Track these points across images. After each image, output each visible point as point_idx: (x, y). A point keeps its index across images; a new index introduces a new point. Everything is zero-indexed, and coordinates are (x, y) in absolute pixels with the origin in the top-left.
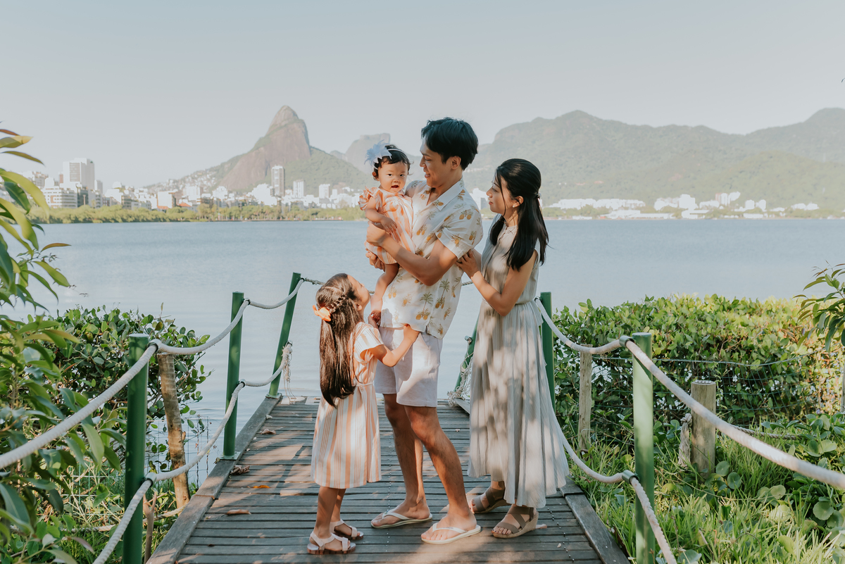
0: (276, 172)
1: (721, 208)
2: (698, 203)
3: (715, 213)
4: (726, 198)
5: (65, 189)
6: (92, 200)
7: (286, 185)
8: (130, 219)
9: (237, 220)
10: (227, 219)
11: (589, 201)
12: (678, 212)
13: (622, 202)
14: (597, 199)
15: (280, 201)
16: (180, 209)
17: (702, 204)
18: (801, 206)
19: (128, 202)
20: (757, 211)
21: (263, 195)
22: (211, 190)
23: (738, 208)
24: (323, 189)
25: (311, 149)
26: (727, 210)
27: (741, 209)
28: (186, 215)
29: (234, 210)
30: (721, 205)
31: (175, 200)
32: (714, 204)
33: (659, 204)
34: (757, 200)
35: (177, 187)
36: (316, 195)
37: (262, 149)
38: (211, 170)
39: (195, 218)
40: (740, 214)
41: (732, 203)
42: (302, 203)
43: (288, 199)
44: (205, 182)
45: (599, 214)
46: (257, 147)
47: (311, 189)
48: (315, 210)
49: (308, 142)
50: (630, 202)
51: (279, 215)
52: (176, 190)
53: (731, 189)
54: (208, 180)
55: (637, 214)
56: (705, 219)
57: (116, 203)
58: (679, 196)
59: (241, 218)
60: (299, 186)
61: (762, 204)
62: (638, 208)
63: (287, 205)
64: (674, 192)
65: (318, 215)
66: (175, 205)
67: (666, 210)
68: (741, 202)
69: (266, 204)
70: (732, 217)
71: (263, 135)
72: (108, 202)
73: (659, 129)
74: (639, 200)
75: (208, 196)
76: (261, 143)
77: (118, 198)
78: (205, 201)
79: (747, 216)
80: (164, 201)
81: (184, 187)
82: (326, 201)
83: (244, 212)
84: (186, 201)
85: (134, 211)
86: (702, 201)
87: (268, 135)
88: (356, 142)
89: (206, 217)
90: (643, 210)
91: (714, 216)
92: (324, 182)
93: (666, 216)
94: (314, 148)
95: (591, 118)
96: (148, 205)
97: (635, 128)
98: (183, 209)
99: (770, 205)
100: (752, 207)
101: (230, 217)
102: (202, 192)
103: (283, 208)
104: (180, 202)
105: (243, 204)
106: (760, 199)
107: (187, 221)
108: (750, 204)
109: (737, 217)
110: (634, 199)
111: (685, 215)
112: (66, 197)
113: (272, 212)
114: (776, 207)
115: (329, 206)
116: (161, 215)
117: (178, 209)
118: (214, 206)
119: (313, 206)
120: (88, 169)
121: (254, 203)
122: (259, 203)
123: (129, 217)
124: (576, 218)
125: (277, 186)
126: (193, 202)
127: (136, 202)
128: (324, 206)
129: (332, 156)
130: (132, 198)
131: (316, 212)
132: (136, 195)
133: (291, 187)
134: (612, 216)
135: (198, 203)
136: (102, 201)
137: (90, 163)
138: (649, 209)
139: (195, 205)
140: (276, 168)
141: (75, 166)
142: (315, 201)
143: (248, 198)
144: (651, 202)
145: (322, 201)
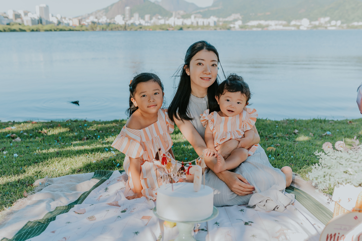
0: (127, 10)
2: (310, 22)
4: (323, 20)
5: (33, 18)
6: (44, 22)
7: (131, 16)
8: (58, 30)
9: (105, 30)
13: (277, 22)
14: (266, 20)
16: (82, 26)
17: (312, 23)
18: (356, 24)
19: (59, 23)
20: (335, 26)
21: (119, 20)
23: (327, 24)
24: (147, 17)
26: (323, 25)
28: (84, 28)
29: (104, 26)
30: (320, 23)
31: (80, 22)
33: (293, 23)
34: (337, 20)
36: (144, 20)
39: (87, 30)
41: (326, 22)
42: (135, 23)
43: (130, 22)
47: (143, 17)
50: (280, 22)
51: (124, 28)
53: (325, 15)
55: (281, 28)
57: (54, 23)
58: (302, 19)
59: (107, 30)
60: (136, 15)
61: (339, 23)
64: (300, 18)
66: (80, 24)
67: (294, 26)
68: (329, 22)
72: (51, 23)
74: (285, 21)
77: (56, 21)
80: (74, 23)
83: (110, 27)
84: (84, 23)
85: (61, 27)
86: (312, 21)
89: (93, 29)
92: (148, 14)
96: (68, 24)
99: (342, 23)
103: (127, 25)
104: (82, 23)
107: (83, 31)
108: (333, 23)
110: (282, 20)
112: (33, 21)
113: (121, 27)
114: (344, 24)
115: (149, 24)
116: (72, 28)
117: (81, 26)
118: (96, 25)
119: (140, 24)
120: (46, 10)
121: (114, 23)
122: (116, 23)
123: (58, 29)
124: (255, 29)
125: (127, 16)
126: (88, 23)
127: (63, 23)
128: (146, 24)
129: (154, 3)
130: (61, 21)
131: (141, 27)
132: (63, 20)
133: (133, 16)
134: (270, 28)
135: (90, 23)
136: (48, 23)
137: (47, 6)
138: (288, 25)
139: (88, 25)
140: (128, 8)
141: (41, 8)
142: (143, 22)
143: (112, 21)
144: (289, 21)
145: (146, 22)
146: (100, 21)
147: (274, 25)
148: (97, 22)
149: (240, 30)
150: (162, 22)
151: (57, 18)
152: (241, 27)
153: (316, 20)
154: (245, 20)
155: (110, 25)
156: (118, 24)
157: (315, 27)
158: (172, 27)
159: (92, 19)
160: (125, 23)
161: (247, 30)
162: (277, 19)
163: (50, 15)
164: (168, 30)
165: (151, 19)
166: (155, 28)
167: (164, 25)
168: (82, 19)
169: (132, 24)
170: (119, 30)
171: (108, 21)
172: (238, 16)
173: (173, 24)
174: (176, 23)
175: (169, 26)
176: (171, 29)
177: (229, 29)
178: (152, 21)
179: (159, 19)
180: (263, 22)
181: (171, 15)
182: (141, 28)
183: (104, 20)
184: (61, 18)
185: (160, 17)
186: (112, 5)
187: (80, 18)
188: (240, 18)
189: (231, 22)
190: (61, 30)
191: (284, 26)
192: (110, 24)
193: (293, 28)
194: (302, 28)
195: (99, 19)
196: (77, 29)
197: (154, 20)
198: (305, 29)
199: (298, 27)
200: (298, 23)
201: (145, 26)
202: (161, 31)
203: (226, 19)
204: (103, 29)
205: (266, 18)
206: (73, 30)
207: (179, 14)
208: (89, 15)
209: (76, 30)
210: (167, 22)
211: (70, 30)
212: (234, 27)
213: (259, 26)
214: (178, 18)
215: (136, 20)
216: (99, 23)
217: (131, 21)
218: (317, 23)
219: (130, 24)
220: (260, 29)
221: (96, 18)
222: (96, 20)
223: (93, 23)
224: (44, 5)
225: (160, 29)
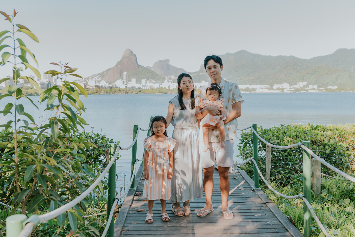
0: (125, 75)
1: (300, 88)
2: (290, 86)
3: (297, 90)
4: (301, 84)
5: (42, 82)
7: (129, 80)
9: (109, 94)
10: (106, 93)
11: (248, 86)
12: (283, 90)
13: (261, 86)
14: (251, 85)
15: (126, 86)
17: (292, 87)
18: (331, 87)
20: (314, 89)
21: (120, 84)
22: (99, 82)
23: (306, 88)
24: (143, 81)
25: (138, 65)
26: (302, 89)
27: (307, 89)
28: (90, 92)
29: (108, 90)
30: (299, 87)
31: (85, 86)
32: (297, 86)
33: (275, 87)
34: (313, 84)
35: (86, 81)
36: (141, 83)
37: (119, 66)
38: (99, 74)
39: (93, 93)
40: (307, 91)
41: (304, 86)
42: (135, 87)
43: (130, 85)
44: (97, 79)
45: (252, 91)
46: (117, 65)
47: (139, 81)
48: (140, 90)
49: (137, 63)
51: (126, 92)
52: (85, 82)
53: (304, 80)
54: (98, 78)
55: (266, 91)
56: (293, 92)
58: (283, 84)
59: (111, 93)
60: (134, 80)
61: (316, 86)
62: (267, 88)
63: (129, 88)
64: (281, 82)
65: (141, 92)
68: (307, 86)
69: (121, 87)
70: (304, 91)
71: (119, 60)
73: (275, 57)
74: (267, 85)
75: (98, 84)
76: (119, 63)
78: (97, 86)
79: (310, 91)
81: (88, 81)
82: (144, 86)
83: (112, 91)
84: (89, 86)
86: (292, 85)
87: (121, 61)
88: (156, 63)
89: (97, 92)
90: (269, 89)
91: (297, 91)
92: (144, 78)
93: (278, 91)
94: (139, 65)
95: (248, 53)
97: (266, 57)
98: (88, 89)
99: (319, 87)
100: (312, 88)
101: (107, 93)
102: (96, 83)
103: (128, 89)
104: (87, 87)
105: (112, 88)
106: (315, 84)
107: (90, 94)
108: (311, 87)
109: (306, 91)
110: (265, 85)
111: (285, 91)
112: (42, 85)
113: (123, 90)
114: (321, 88)
115: (146, 88)
119: (139, 88)
121: (116, 87)
122: (118, 87)
125: (125, 80)
126: (92, 87)
129: (147, 68)
134: (256, 91)
135: (95, 87)
138: (271, 89)
140: (125, 73)
142: (140, 86)
143: (114, 85)
144: (272, 86)
147: (259, 88)
148: (101, 86)
150: (157, 86)
153: (296, 84)
162: (261, 83)
166: (152, 91)
178: (148, 85)
179: (153, 83)
186: (108, 71)
200: (281, 87)
207: (170, 78)
210: (162, 86)
213: (246, 89)
225: (159, 92)
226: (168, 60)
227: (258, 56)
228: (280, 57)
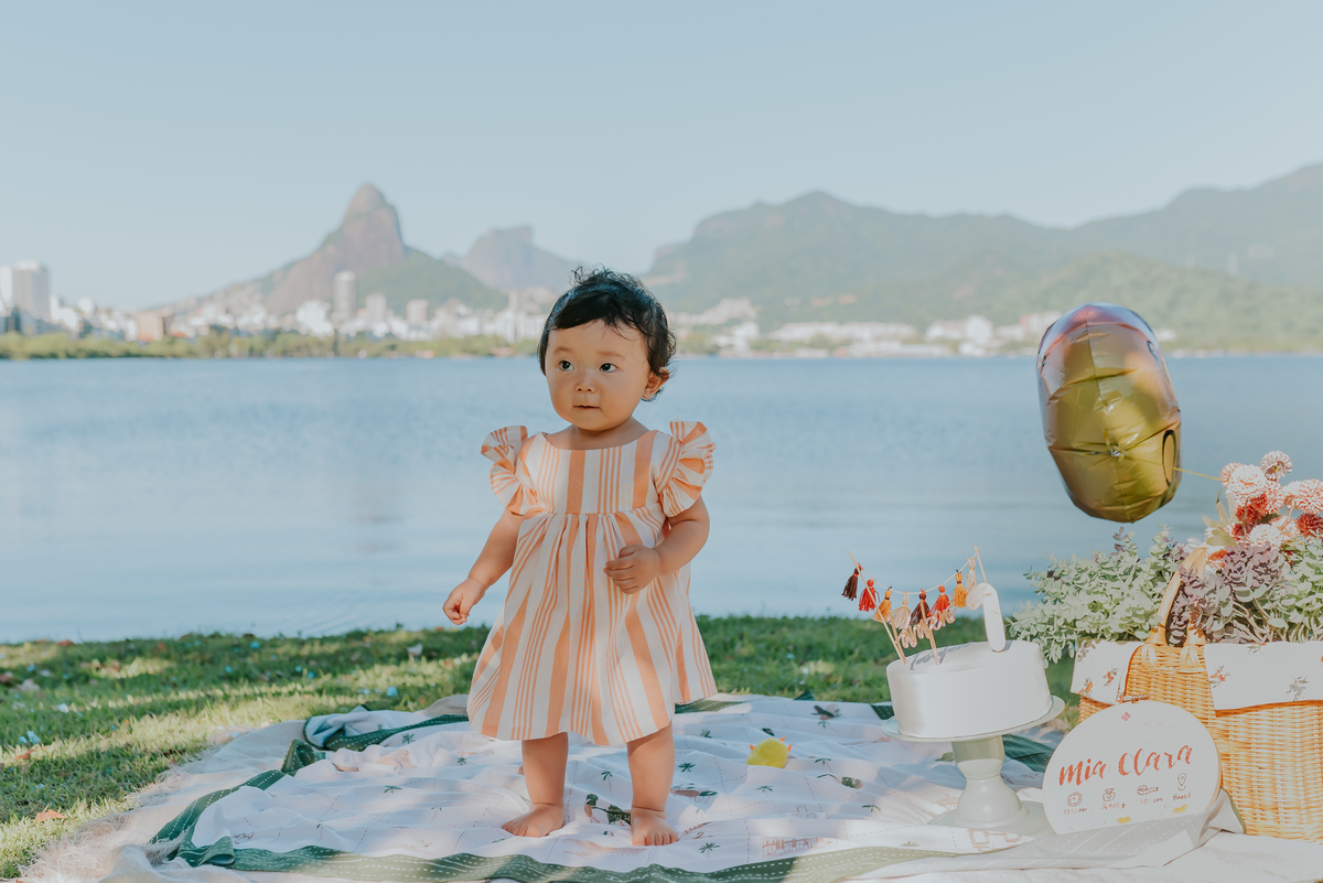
0: (343, 283)
2: (995, 329)
4: (1037, 324)
6: (28, 326)
7: (357, 305)
9: (261, 355)
10: (245, 355)
13: (879, 329)
14: (842, 322)
16: (173, 339)
17: (1001, 331)
19: (87, 329)
21: (313, 320)
24: (416, 308)
25: (407, 250)
28: (179, 348)
29: (258, 342)
30: (1026, 333)
31: (166, 326)
32: (1018, 330)
33: (936, 331)
36: (403, 317)
37: (331, 248)
39: (191, 354)
42: (371, 333)
43: (352, 327)
46: (323, 247)
47: (399, 310)
48: (391, 342)
49: (399, 238)
50: (892, 329)
51: (335, 347)
54: (249, 297)
57: (68, 331)
58: (966, 319)
59: (268, 354)
60: (376, 303)
63: (348, 335)
64: (958, 314)
65: (396, 350)
66: (165, 332)
67: (941, 341)
69: (313, 332)
72: (54, 329)
74: (906, 325)
75: (222, 320)
76: (332, 239)
77: (72, 321)
78: (215, 327)
80: (142, 329)
82: (418, 329)
83: (279, 344)
84: (183, 329)
85: (92, 343)
86: (1001, 324)
87: (340, 229)
88: (481, 238)
89: (212, 352)
92: (420, 296)
94: (410, 248)
95: (838, 203)
96: (122, 335)
98: (176, 338)
103: (342, 339)
104: (173, 329)
107: (175, 356)
110: (897, 321)
113: (320, 344)
115: (422, 336)
116: (134, 349)
117: (169, 340)
118: (225, 337)
119: (390, 335)
120: (40, 280)
121: (294, 332)
122: (303, 331)
123: (79, 350)
124: (803, 354)
125: (344, 304)
126: (196, 329)
127: (100, 329)
128: (413, 336)
129: (440, 262)
130: (94, 323)
131: (393, 345)
132: (103, 318)
133: (364, 306)
134: (857, 351)
135: (205, 332)
136: (44, 327)
137: (44, 270)
138: (919, 340)
139: (197, 336)
140: (345, 277)
141: (18, 276)
142: (400, 328)
143: (287, 324)
144: (922, 327)
145: (412, 328)
146: (243, 322)
147: (870, 338)
148: (231, 327)
149: (750, 355)
150: (471, 326)
151: (78, 310)
152: (757, 347)
153: (1015, 320)
154: (767, 322)
155: (280, 339)
156: (307, 335)
157: (1013, 346)
158: (508, 345)
159: (212, 314)
160: (336, 331)
161: (777, 356)
162: (882, 318)
163: (54, 302)
164: (491, 355)
165: (430, 315)
166: (445, 347)
167: (480, 337)
168: (172, 316)
169: (361, 334)
170: (310, 356)
171: (273, 323)
172: (741, 306)
173: (509, 336)
174: (522, 331)
175: (499, 341)
176: (504, 352)
177: (714, 351)
178: (435, 324)
179: (459, 316)
180: (830, 330)
181: (501, 303)
182: (393, 348)
183: (255, 318)
184: (96, 310)
185: (462, 309)
186: (288, 267)
187: (167, 312)
188: (752, 313)
189: (718, 329)
190: (93, 355)
191: (906, 341)
192: (277, 333)
193: (937, 351)
194: (967, 349)
195: (236, 317)
196: (153, 349)
197: (442, 319)
198: (979, 352)
199: (955, 345)
200: (954, 334)
201: (408, 343)
202: (467, 358)
203: (703, 319)
204: (253, 353)
205: (843, 316)
206: (138, 356)
207: (532, 299)
208: (201, 302)
209: (151, 356)
210: (490, 329)
211: (128, 355)
212: (730, 346)
213: (819, 343)
214: (530, 314)
215: (378, 321)
216: (237, 331)
217: (358, 324)
218: (1017, 333)
219: (353, 334)
220: (821, 354)
221: (228, 311)
222: (225, 320)
223: (217, 329)
224: (32, 265)
225: (465, 351)
226: (527, 230)
227: (876, 214)
228: (960, 219)
